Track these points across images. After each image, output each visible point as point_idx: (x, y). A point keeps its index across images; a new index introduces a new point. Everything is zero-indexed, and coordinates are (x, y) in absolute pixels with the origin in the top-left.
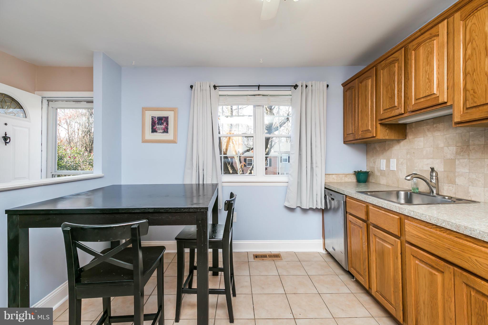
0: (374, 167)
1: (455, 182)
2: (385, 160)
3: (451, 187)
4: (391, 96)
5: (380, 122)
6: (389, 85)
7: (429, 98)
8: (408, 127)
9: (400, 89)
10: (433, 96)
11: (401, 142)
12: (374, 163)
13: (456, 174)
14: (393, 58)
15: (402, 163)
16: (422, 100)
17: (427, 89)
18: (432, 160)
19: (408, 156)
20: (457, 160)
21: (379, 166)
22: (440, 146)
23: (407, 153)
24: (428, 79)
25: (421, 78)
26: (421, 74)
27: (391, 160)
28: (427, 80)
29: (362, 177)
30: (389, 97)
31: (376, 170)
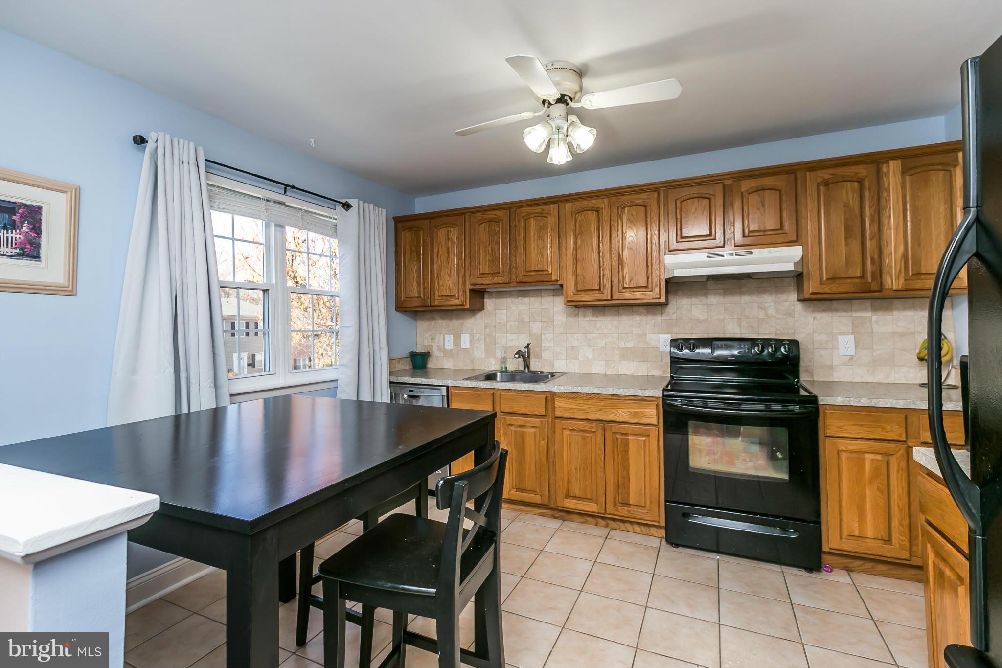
0: (431, 345)
1: (542, 356)
2: (452, 335)
3: (537, 362)
4: (492, 259)
5: (472, 287)
6: (489, 245)
7: (540, 273)
8: (486, 296)
9: (505, 254)
10: (545, 272)
11: (476, 314)
12: (432, 339)
13: (543, 348)
14: (495, 215)
15: (478, 339)
16: (533, 273)
17: (540, 264)
18: (517, 335)
19: (487, 330)
20: (542, 335)
21: (442, 344)
22: (526, 320)
23: (486, 327)
24: (540, 253)
25: (532, 250)
26: (532, 247)
27: (463, 336)
28: (539, 255)
29: (419, 361)
30: (489, 259)
31: (435, 349)
